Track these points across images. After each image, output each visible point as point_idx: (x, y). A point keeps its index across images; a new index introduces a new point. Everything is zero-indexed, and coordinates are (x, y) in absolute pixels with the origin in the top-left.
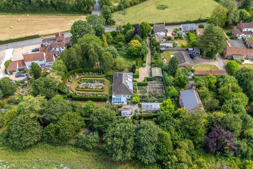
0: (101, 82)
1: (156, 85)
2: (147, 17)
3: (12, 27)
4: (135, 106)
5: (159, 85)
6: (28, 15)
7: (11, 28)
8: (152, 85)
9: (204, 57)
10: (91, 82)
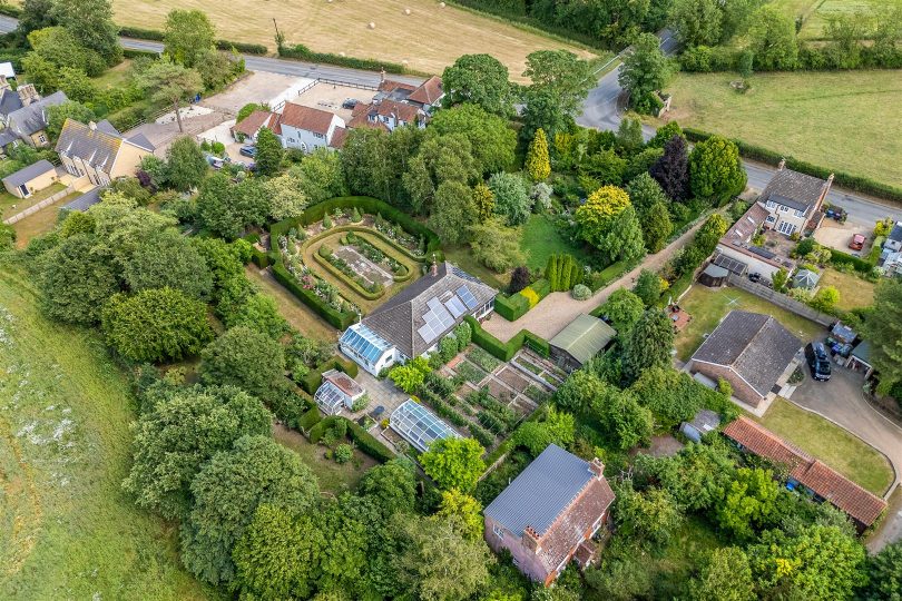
0: (394, 270)
1: (539, 377)
2: (825, 134)
3: (373, 25)
4: (395, 395)
5: (545, 386)
6: (443, 4)
7: (369, 27)
8: (525, 370)
9: (878, 396)
10: (374, 255)
